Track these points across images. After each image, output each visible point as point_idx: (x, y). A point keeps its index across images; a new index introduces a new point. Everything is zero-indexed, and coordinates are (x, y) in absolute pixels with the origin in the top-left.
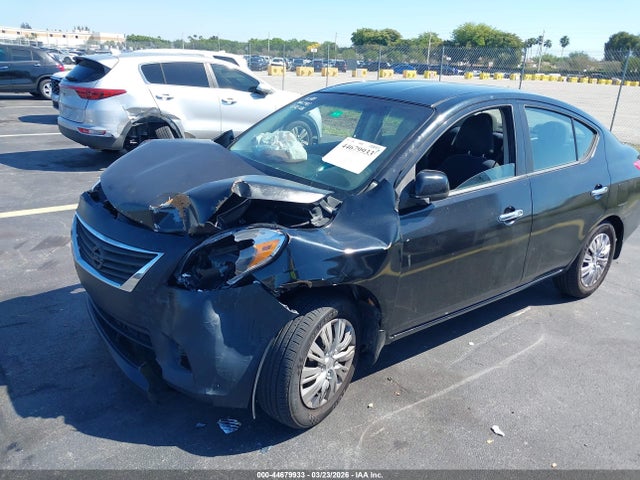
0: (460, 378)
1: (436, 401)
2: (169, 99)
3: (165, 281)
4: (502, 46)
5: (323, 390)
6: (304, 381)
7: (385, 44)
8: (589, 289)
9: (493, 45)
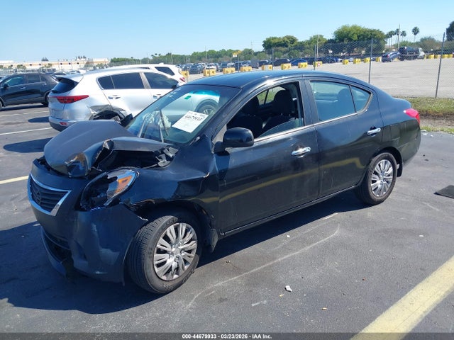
0: (274, 259)
1: (255, 274)
2: (117, 98)
3: (73, 207)
4: (370, 39)
5: (173, 269)
6: (156, 263)
7: (287, 46)
8: (380, 198)
9: (363, 39)
